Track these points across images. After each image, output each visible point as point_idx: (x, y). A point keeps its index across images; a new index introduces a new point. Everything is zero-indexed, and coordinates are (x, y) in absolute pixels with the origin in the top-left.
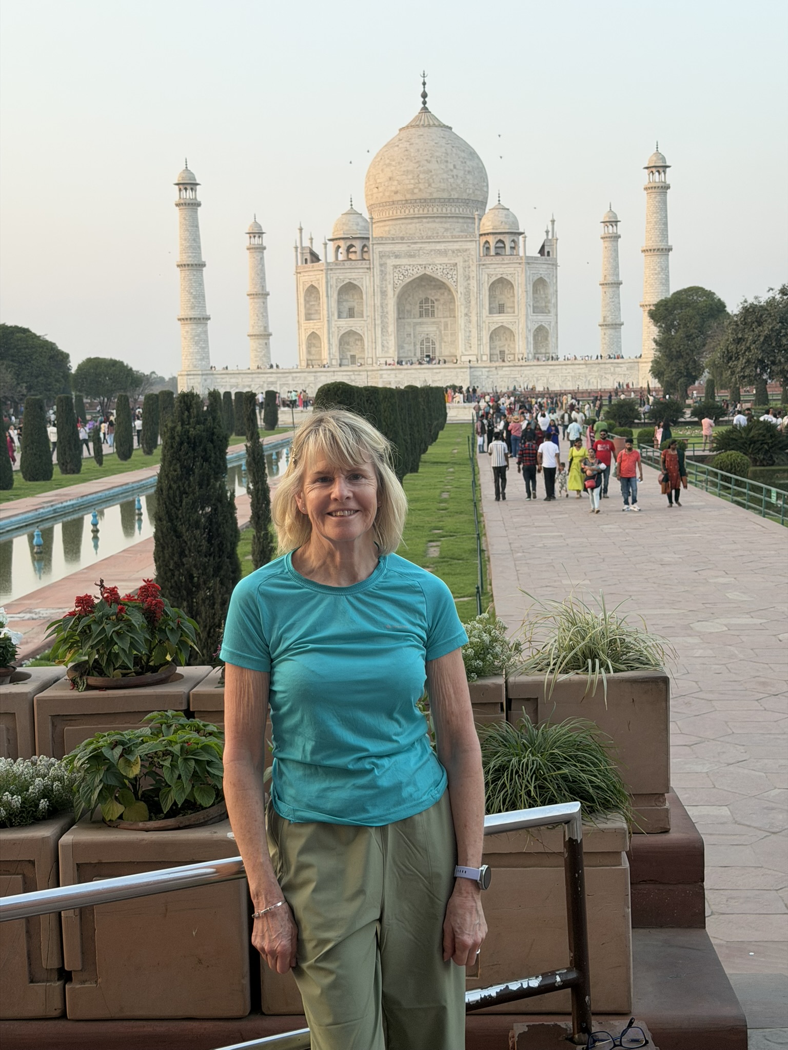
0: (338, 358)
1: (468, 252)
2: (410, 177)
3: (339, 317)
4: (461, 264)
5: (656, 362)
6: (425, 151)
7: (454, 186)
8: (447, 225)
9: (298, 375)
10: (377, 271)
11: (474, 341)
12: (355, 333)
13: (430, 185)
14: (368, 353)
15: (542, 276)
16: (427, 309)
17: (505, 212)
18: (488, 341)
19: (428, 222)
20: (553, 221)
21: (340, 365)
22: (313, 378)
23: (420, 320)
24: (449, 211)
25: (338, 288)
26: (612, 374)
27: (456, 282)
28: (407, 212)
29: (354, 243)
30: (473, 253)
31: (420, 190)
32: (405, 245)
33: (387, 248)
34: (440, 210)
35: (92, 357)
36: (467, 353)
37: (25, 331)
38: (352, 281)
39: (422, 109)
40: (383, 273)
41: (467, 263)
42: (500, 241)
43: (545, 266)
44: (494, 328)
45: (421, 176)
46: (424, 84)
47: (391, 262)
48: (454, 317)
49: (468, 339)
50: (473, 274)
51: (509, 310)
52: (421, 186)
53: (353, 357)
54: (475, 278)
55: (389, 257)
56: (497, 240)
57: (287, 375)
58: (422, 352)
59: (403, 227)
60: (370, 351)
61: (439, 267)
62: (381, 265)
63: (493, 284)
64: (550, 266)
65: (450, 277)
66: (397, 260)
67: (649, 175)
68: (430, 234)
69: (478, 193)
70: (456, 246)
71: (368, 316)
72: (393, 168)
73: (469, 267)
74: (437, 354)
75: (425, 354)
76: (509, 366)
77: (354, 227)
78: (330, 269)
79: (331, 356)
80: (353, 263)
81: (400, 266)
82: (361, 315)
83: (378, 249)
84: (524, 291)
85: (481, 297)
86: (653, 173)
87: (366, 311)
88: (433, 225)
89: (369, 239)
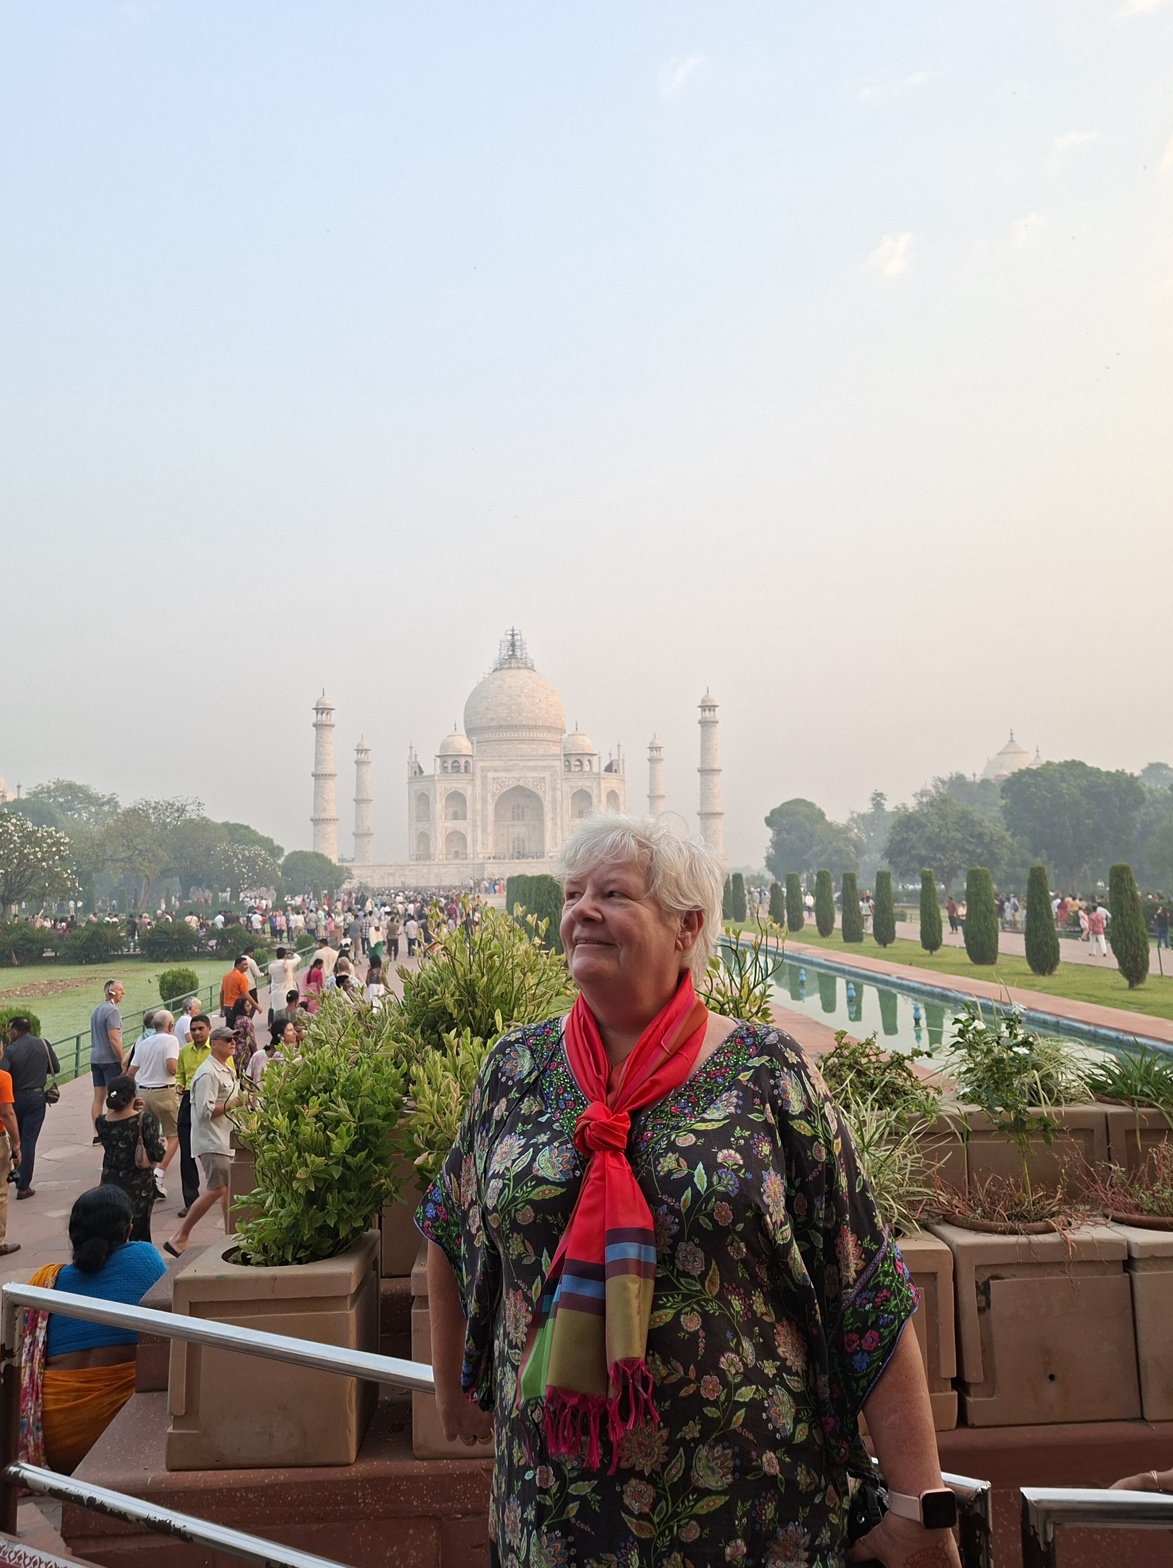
0: (444, 852)
1: (554, 769)
2: (504, 707)
3: (446, 819)
4: (551, 778)
5: (769, 859)
6: (516, 687)
7: (539, 715)
8: (532, 746)
10: (478, 782)
11: (559, 840)
12: (459, 833)
13: (520, 715)
14: (470, 850)
15: (614, 788)
16: (518, 815)
17: (582, 737)
19: (519, 744)
20: (619, 746)
21: (447, 859)
22: (426, 871)
23: (513, 822)
24: (535, 735)
25: (444, 796)
27: (544, 792)
28: (501, 735)
29: (458, 759)
30: (557, 769)
31: (512, 718)
32: (502, 762)
33: (488, 764)
34: (528, 734)
35: (298, 850)
36: (553, 850)
37: (247, 828)
38: (457, 790)
39: (511, 655)
40: (484, 784)
41: (553, 777)
42: (578, 760)
43: (616, 781)
45: (514, 707)
46: (513, 636)
47: (491, 775)
48: (541, 819)
49: (554, 838)
50: (559, 786)
52: (513, 715)
53: (456, 853)
54: (560, 789)
55: (489, 771)
56: (576, 759)
58: (514, 850)
59: (497, 747)
60: (471, 847)
61: (530, 780)
62: (482, 778)
63: (574, 794)
65: (538, 788)
66: (496, 773)
67: (701, 712)
68: (520, 753)
69: (557, 721)
70: (545, 763)
71: (470, 819)
72: (490, 700)
73: (555, 780)
74: (527, 851)
77: (459, 747)
78: (439, 780)
79: (438, 852)
80: (458, 775)
81: (498, 778)
82: (465, 818)
83: (480, 764)
84: (600, 801)
85: (565, 805)
86: (705, 710)
87: (469, 815)
88: (522, 746)
89: (471, 756)
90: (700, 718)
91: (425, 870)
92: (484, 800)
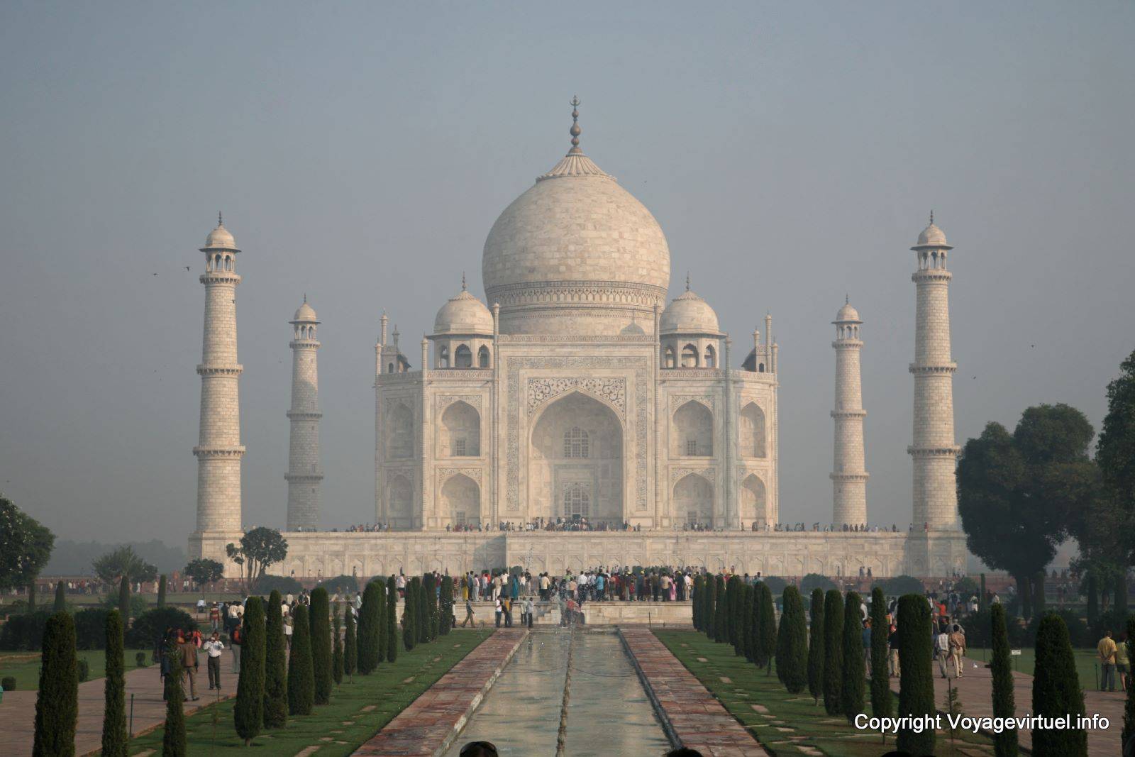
0: (438, 515)
1: (643, 362)
2: (554, 247)
3: (442, 453)
4: (635, 379)
6: (577, 211)
7: (619, 263)
8: (606, 321)
9: (379, 541)
10: (503, 387)
11: (650, 496)
12: (465, 478)
13: (583, 261)
14: (485, 511)
15: (755, 400)
16: (576, 446)
18: (672, 495)
19: (581, 315)
20: (766, 320)
22: (401, 549)
23: (564, 462)
24: (611, 300)
25: (442, 412)
26: (867, 554)
27: (624, 405)
28: (548, 299)
29: (467, 343)
30: (649, 363)
31: (569, 268)
32: (546, 349)
33: (521, 352)
34: (597, 297)
36: (638, 514)
38: (463, 400)
39: (572, 150)
40: (513, 391)
41: (640, 379)
42: (690, 347)
43: (759, 386)
44: (680, 478)
45: (572, 248)
46: (575, 116)
47: (525, 373)
49: (642, 490)
50: (650, 395)
51: (703, 450)
52: (570, 262)
54: (653, 401)
55: (522, 365)
56: (685, 345)
57: (361, 541)
58: (567, 511)
59: (541, 320)
60: (488, 506)
61: (598, 382)
62: (509, 378)
63: (680, 410)
64: (766, 387)
65: (613, 397)
66: (533, 370)
67: (919, 258)
68: (582, 333)
70: (625, 352)
71: (486, 454)
72: (529, 234)
73: (645, 384)
74: (591, 514)
75: (572, 513)
76: (707, 537)
77: (468, 320)
78: (431, 382)
79: (426, 514)
80: (467, 372)
81: (537, 379)
82: (477, 452)
83: (505, 352)
84: (727, 423)
85: (661, 429)
86: (925, 256)
87: (485, 447)
88: (589, 320)
89: (491, 337)
90: (915, 271)
91: (399, 548)
92: (513, 421)
